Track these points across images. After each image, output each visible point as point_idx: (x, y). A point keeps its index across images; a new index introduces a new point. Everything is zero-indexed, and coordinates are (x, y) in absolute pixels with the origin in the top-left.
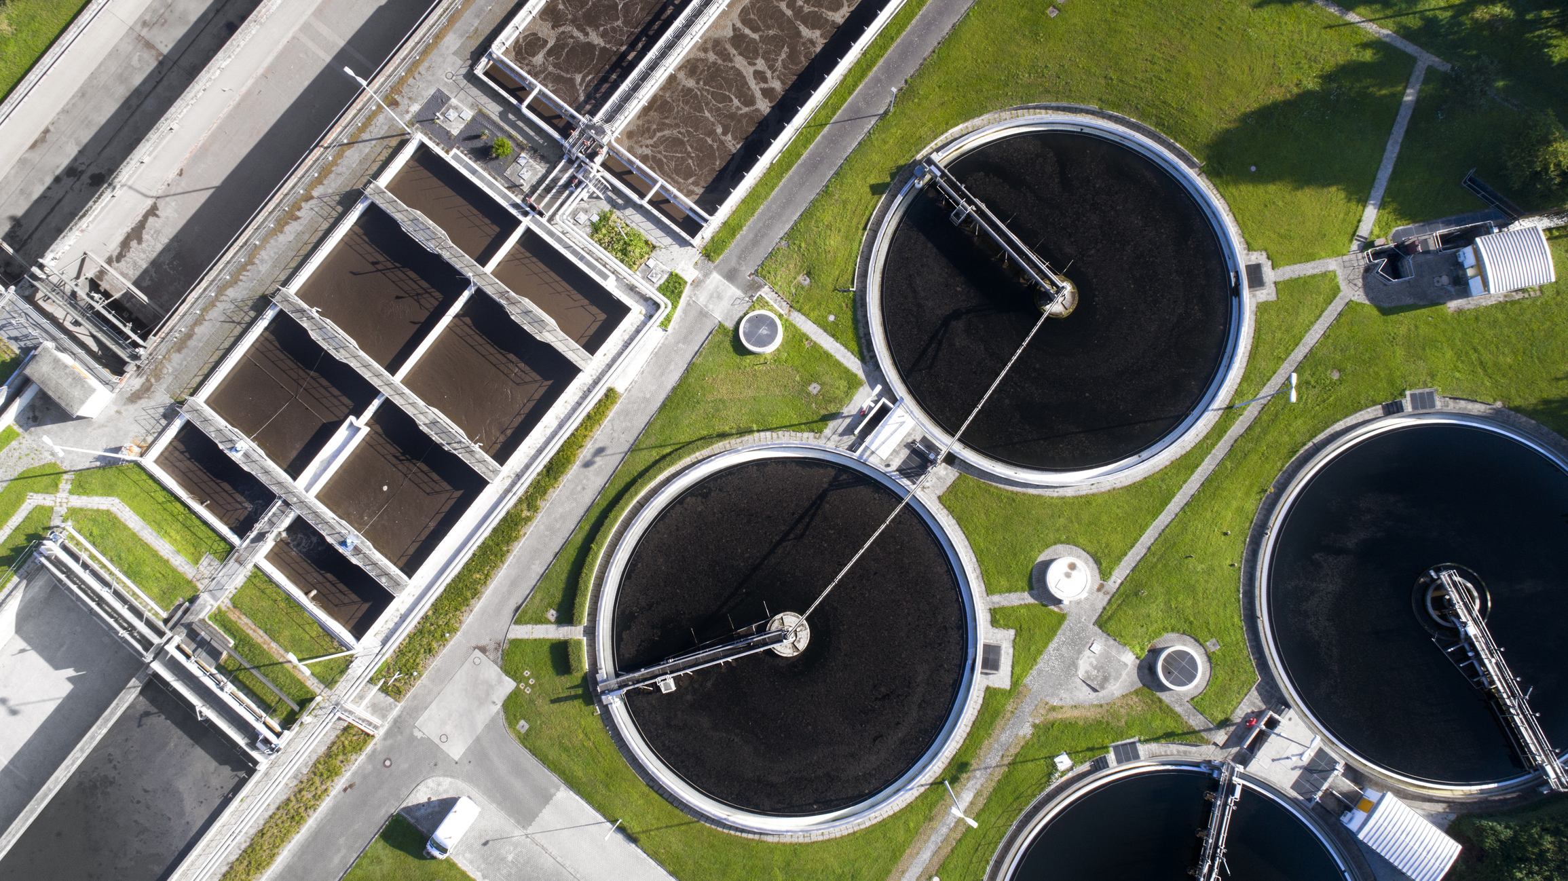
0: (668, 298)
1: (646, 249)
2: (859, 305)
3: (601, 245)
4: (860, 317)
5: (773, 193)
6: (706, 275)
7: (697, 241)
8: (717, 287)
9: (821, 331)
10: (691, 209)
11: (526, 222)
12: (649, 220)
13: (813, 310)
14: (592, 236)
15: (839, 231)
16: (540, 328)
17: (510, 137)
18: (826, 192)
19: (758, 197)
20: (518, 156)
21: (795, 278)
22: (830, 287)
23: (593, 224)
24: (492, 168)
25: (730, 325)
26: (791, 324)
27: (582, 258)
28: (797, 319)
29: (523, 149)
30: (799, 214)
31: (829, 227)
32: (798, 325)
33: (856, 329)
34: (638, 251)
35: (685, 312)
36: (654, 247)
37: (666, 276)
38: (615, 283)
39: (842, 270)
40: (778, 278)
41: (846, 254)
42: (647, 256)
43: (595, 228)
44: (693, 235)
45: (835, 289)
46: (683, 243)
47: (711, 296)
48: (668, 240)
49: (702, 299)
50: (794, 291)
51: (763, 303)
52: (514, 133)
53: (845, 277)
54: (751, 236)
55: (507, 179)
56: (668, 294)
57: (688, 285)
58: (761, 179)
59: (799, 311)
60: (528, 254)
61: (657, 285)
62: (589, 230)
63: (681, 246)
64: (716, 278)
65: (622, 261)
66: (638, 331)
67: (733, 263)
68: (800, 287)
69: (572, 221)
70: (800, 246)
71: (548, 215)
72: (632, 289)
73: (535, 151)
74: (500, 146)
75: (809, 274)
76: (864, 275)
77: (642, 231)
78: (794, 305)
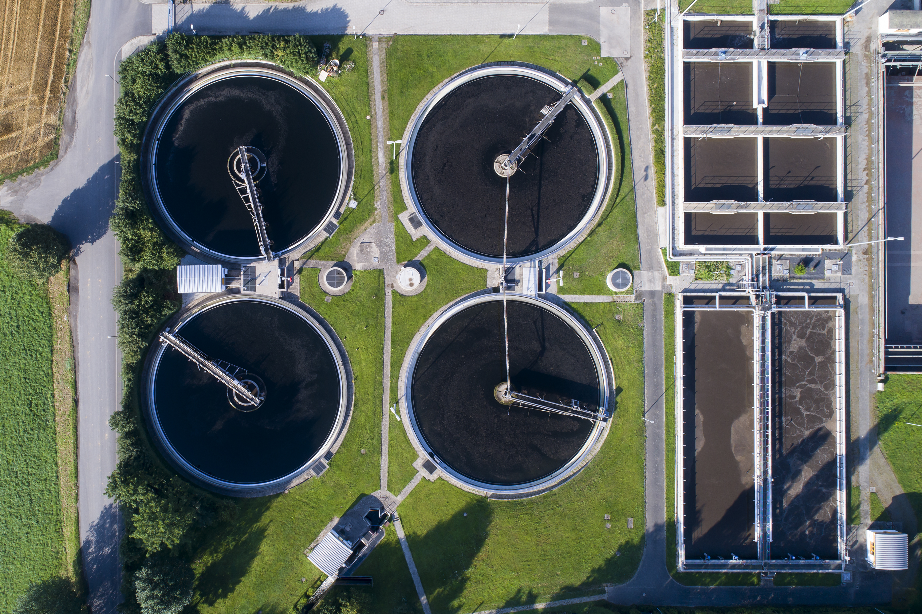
0: (672, 262)
1: (699, 276)
2: (586, 325)
3: (721, 262)
4: (582, 320)
5: (664, 343)
6: (663, 286)
7: (680, 297)
8: (654, 284)
9: (594, 301)
10: (693, 307)
11: (762, 246)
12: (708, 289)
13: (604, 308)
14: (727, 262)
15: (621, 349)
16: (717, 206)
17: (800, 278)
18: (641, 361)
19: (669, 336)
20: (789, 273)
21: (623, 314)
22: (605, 323)
23: (731, 269)
24: (796, 259)
25: (636, 272)
26: (609, 294)
27: (724, 249)
28: (607, 298)
29: (790, 277)
30: (645, 343)
31: (628, 348)
32: (605, 296)
33: (579, 314)
34: (702, 272)
35: (659, 263)
36: (696, 279)
37: (681, 271)
38: (700, 251)
39: (606, 334)
40: (631, 309)
41: (610, 342)
42: (696, 273)
43: (729, 268)
44: (684, 297)
45: (602, 323)
46: (685, 291)
47: (653, 278)
48: (693, 287)
49: (656, 274)
50: (619, 309)
51: (630, 293)
52: (800, 281)
53: (602, 332)
54: (658, 317)
55: (786, 259)
56: (673, 264)
57: (668, 275)
58: (674, 345)
59: (610, 302)
60: (748, 234)
61: (681, 264)
62: (731, 265)
63: (685, 289)
64: (658, 287)
65: (705, 262)
66: (673, 238)
67: (656, 300)
68: (619, 313)
69: (742, 263)
70: (633, 329)
71: (755, 257)
72: (691, 254)
73: (784, 281)
74: (802, 270)
75: (619, 321)
76: (595, 339)
77: (708, 282)
78: (614, 303)
